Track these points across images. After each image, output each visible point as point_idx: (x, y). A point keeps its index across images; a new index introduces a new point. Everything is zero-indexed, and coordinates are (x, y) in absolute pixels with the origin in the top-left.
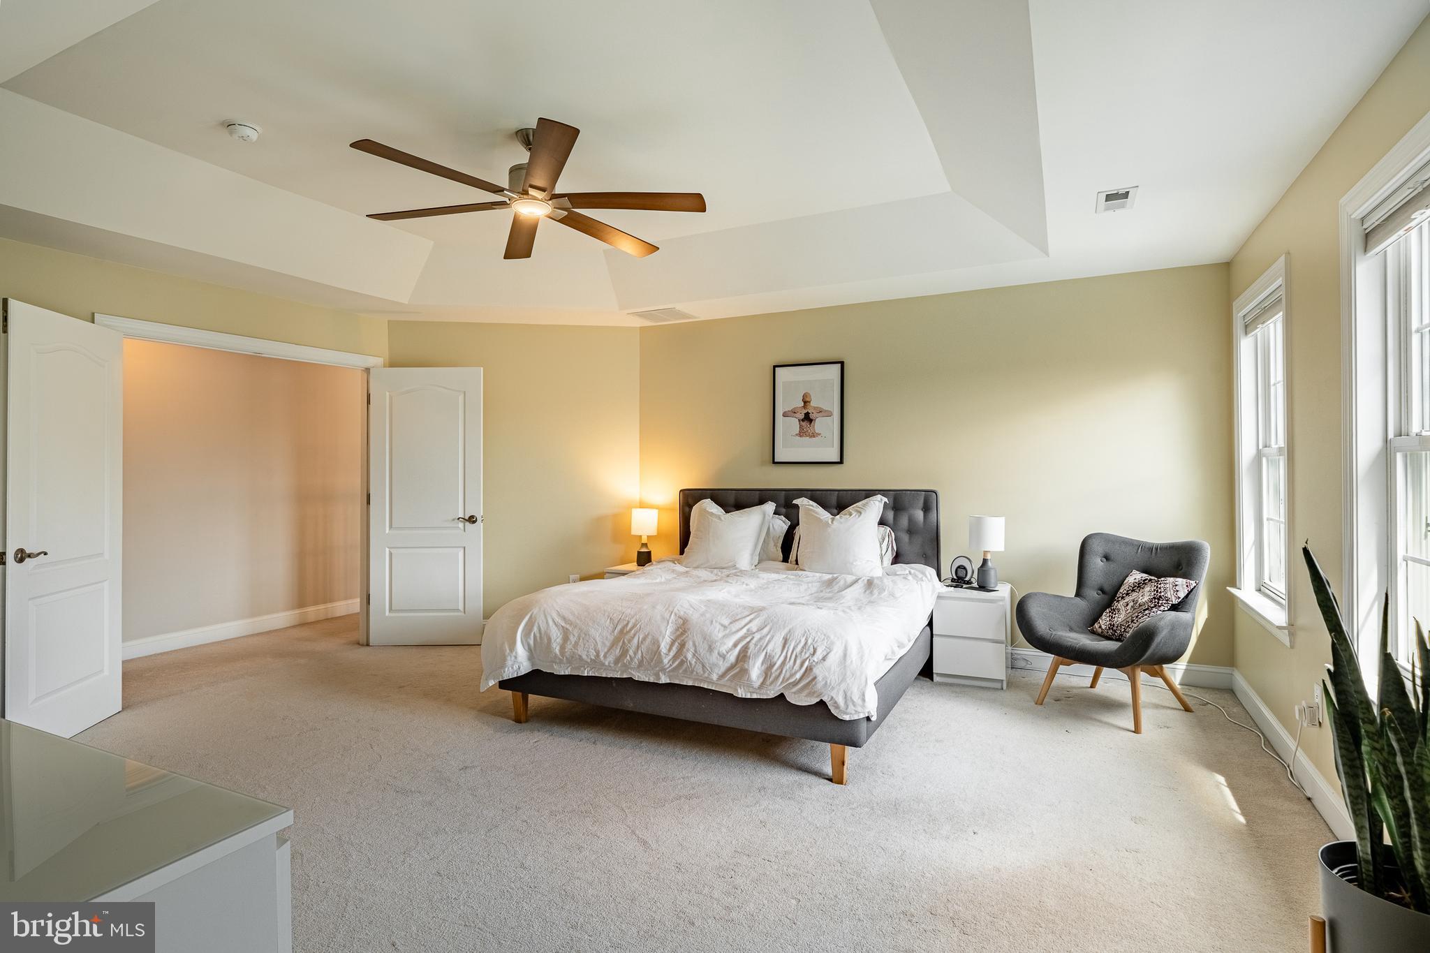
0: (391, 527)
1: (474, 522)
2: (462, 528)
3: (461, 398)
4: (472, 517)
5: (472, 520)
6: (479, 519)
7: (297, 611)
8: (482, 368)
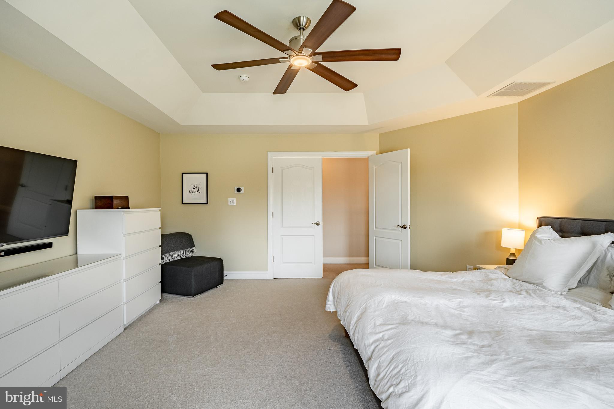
0: (376, 228)
1: (405, 228)
2: (401, 231)
3: (400, 165)
4: (405, 225)
5: (405, 227)
6: (408, 227)
7: (348, 258)
8: (409, 149)
